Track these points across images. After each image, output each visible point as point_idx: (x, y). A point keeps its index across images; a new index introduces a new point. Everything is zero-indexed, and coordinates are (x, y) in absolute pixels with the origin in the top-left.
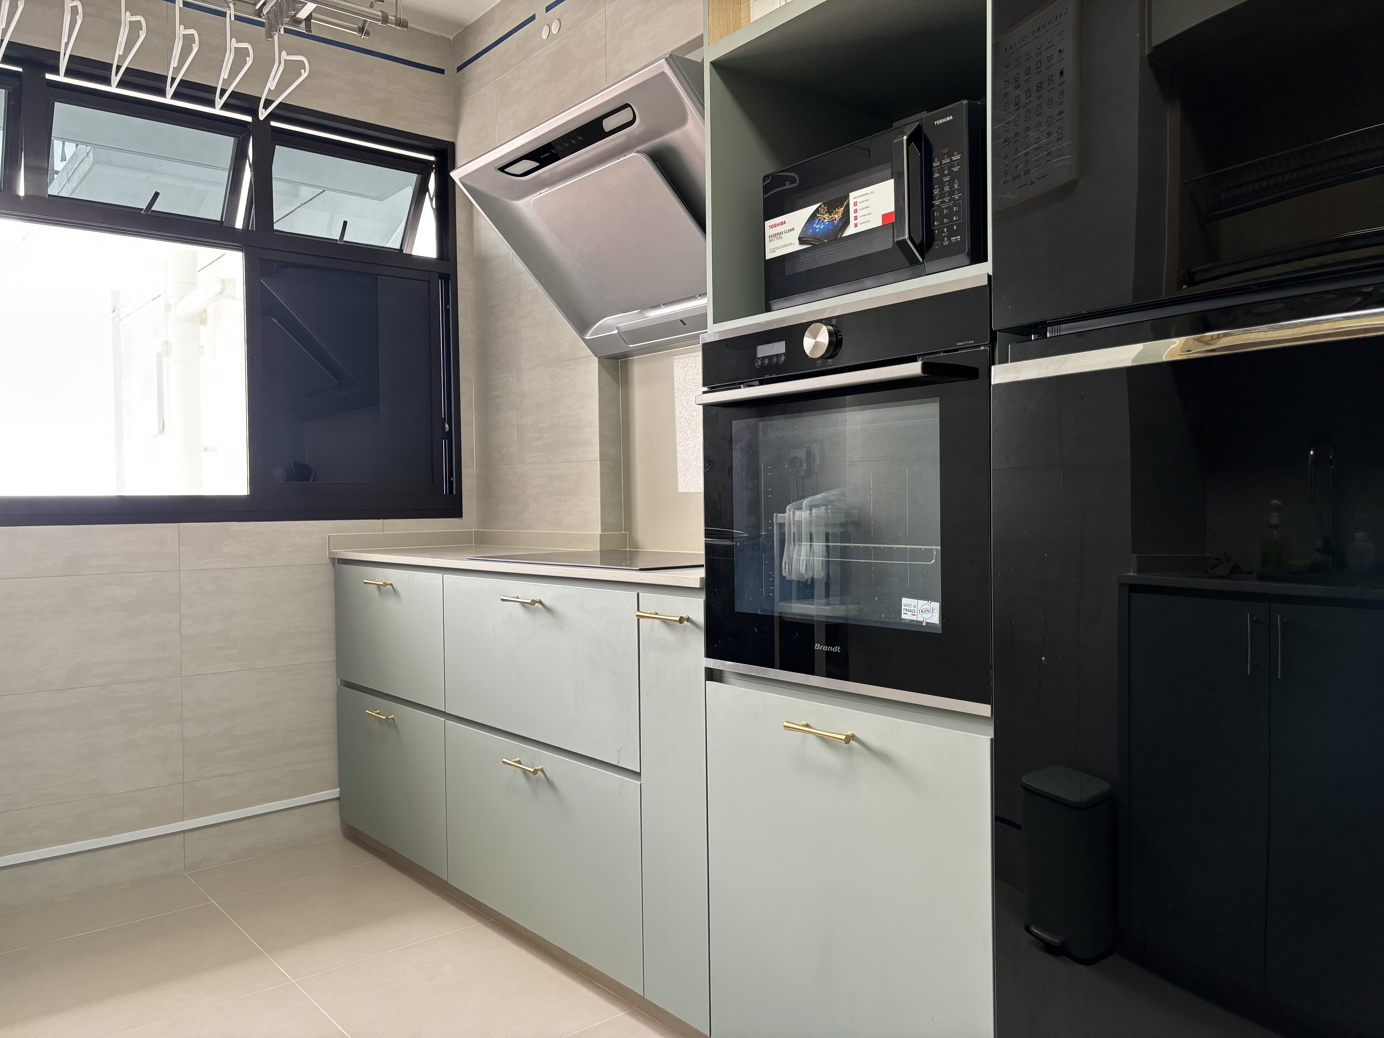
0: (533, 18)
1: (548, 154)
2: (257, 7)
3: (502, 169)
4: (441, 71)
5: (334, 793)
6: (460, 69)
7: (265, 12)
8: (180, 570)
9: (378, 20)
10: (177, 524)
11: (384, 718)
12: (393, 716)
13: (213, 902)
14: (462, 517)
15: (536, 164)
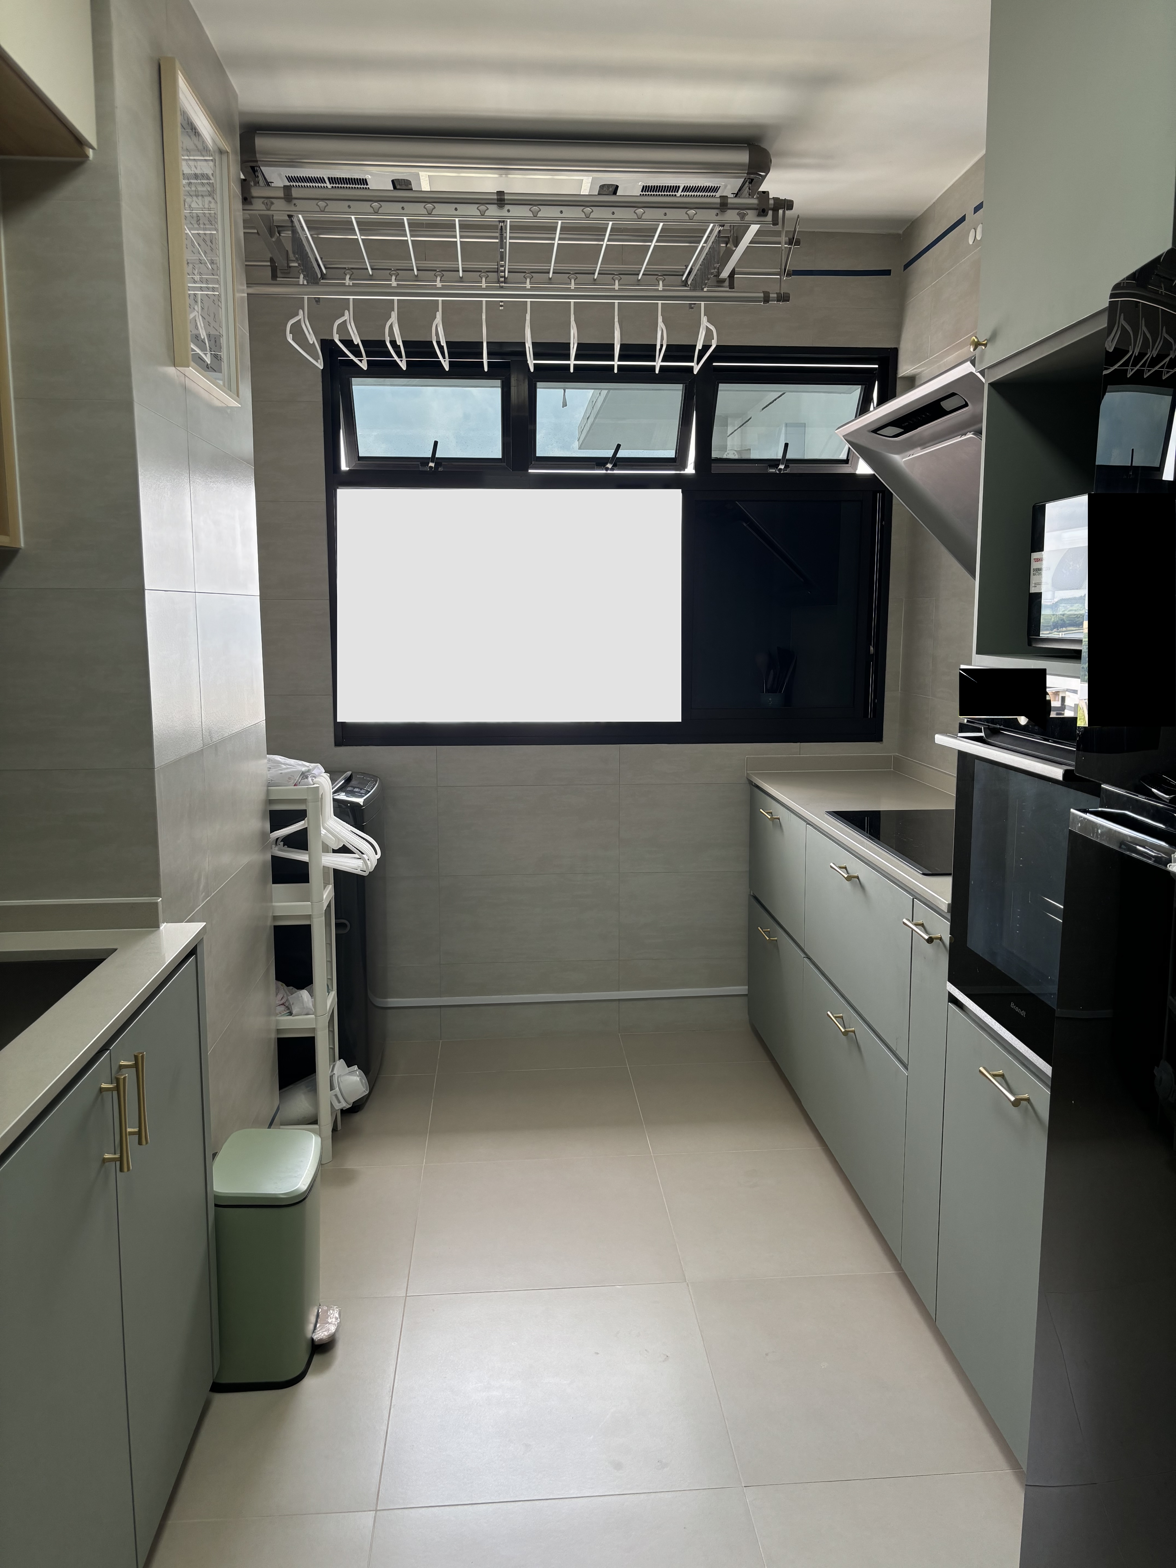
0: (963, 219)
1: (907, 424)
2: (684, 278)
3: (875, 431)
4: (887, 273)
5: (743, 989)
6: (907, 266)
7: (689, 283)
8: (619, 784)
9: (760, 301)
10: (619, 745)
11: (768, 939)
12: (776, 938)
13: (628, 1066)
14: (882, 741)
15: (901, 430)
